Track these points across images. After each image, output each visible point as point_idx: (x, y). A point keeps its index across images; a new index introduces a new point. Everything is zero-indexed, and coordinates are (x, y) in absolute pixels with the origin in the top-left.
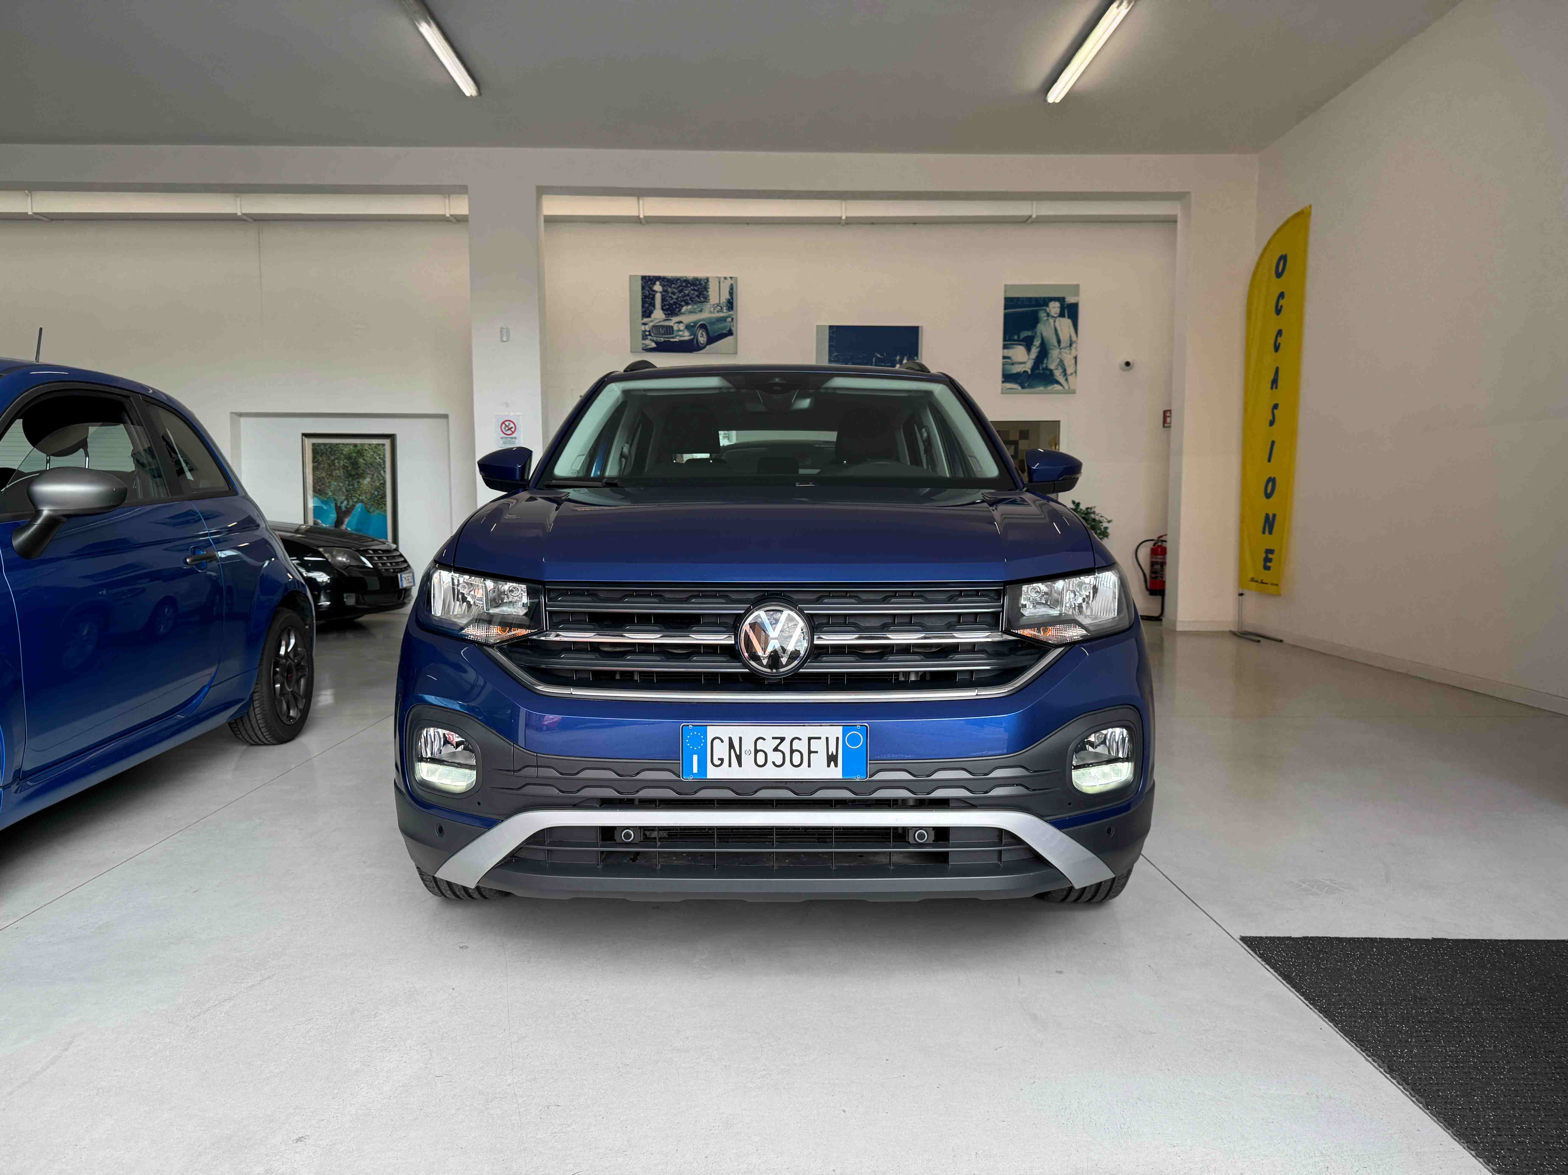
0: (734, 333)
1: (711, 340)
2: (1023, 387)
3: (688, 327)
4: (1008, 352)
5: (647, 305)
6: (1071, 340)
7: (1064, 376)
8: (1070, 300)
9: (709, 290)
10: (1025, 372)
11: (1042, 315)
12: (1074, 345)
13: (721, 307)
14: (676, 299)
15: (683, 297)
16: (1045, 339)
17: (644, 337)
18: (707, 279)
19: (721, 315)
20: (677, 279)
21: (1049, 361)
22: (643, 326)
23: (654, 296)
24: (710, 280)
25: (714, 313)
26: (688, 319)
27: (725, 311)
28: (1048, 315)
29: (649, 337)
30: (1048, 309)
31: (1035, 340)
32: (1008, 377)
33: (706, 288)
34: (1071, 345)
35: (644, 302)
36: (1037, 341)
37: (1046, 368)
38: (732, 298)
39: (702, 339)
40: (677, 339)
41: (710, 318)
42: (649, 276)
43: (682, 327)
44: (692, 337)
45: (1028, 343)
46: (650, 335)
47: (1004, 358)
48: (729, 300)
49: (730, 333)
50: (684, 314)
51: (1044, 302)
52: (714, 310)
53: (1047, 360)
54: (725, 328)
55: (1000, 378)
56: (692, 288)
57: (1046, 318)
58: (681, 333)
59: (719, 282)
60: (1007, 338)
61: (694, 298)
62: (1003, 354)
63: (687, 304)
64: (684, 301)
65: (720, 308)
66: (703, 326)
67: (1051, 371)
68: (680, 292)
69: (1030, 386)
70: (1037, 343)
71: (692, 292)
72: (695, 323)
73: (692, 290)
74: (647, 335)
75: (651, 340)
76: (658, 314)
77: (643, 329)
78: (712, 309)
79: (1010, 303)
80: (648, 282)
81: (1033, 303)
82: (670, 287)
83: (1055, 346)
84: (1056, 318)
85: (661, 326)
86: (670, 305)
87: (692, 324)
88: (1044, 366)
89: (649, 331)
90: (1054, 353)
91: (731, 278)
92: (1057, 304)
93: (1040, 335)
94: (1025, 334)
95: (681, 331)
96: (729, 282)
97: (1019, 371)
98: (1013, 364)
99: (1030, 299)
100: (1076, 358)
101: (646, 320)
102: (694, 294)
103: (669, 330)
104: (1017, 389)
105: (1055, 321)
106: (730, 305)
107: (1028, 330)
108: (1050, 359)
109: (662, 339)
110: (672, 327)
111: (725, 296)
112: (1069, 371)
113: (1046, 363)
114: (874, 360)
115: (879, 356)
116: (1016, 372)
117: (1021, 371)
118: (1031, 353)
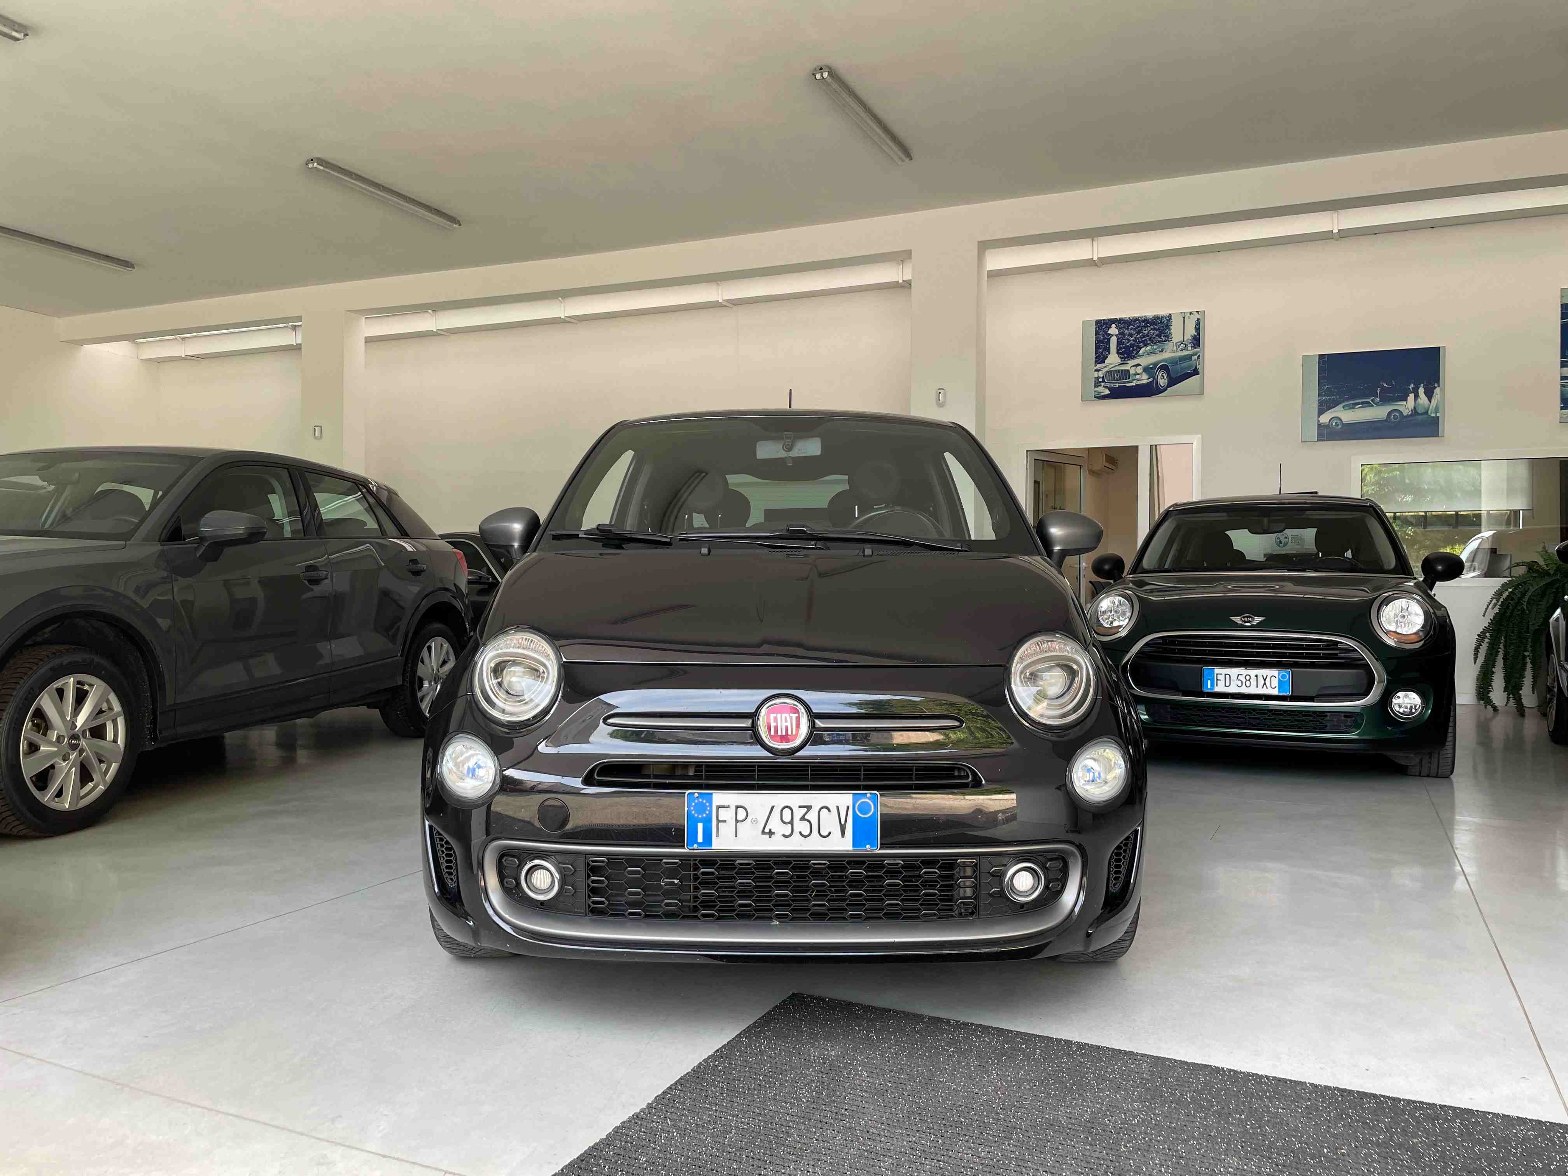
0: (1200, 372)
1: (1173, 382)
3: (1146, 370)
5: (1101, 350)
9: (1171, 327)
13: (1186, 345)
14: (1133, 340)
15: (1142, 338)
17: (1097, 384)
18: (1170, 316)
19: (1186, 353)
20: (1137, 319)
22: (1096, 372)
23: (1109, 340)
24: (1172, 317)
25: (1177, 351)
26: (1145, 361)
27: (1189, 348)
29: (1103, 384)
33: (1168, 326)
35: (1097, 348)
38: (1199, 334)
39: (1162, 381)
40: (1133, 384)
41: (1172, 358)
42: (1104, 320)
43: (1139, 370)
44: (1151, 379)
46: (1103, 381)
48: (1195, 335)
49: (1196, 372)
50: (1142, 356)
52: (1177, 349)
54: (1190, 367)
55: (1557, 405)
56: (1152, 327)
58: (1137, 377)
59: (1184, 318)
61: (1154, 338)
62: (1561, 374)
63: (1146, 345)
64: (1142, 342)
65: (1184, 346)
66: (1164, 368)
68: (1138, 333)
71: (1152, 332)
72: (1155, 364)
73: (1152, 329)
74: (1100, 382)
75: (1104, 387)
76: (1113, 359)
77: (1096, 376)
78: (1175, 348)
80: (1102, 326)
82: (1127, 329)
85: (1116, 370)
86: (1126, 348)
87: (1151, 366)
89: (1103, 378)
91: (1198, 312)
95: (1138, 374)
96: (1196, 316)
101: (1099, 366)
102: (1154, 333)
103: (1126, 374)
106: (1196, 341)
109: (1117, 385)
110: (1128, 371)
111: (1191, 331)
114: (1379, 391)
115: (1385, 385)
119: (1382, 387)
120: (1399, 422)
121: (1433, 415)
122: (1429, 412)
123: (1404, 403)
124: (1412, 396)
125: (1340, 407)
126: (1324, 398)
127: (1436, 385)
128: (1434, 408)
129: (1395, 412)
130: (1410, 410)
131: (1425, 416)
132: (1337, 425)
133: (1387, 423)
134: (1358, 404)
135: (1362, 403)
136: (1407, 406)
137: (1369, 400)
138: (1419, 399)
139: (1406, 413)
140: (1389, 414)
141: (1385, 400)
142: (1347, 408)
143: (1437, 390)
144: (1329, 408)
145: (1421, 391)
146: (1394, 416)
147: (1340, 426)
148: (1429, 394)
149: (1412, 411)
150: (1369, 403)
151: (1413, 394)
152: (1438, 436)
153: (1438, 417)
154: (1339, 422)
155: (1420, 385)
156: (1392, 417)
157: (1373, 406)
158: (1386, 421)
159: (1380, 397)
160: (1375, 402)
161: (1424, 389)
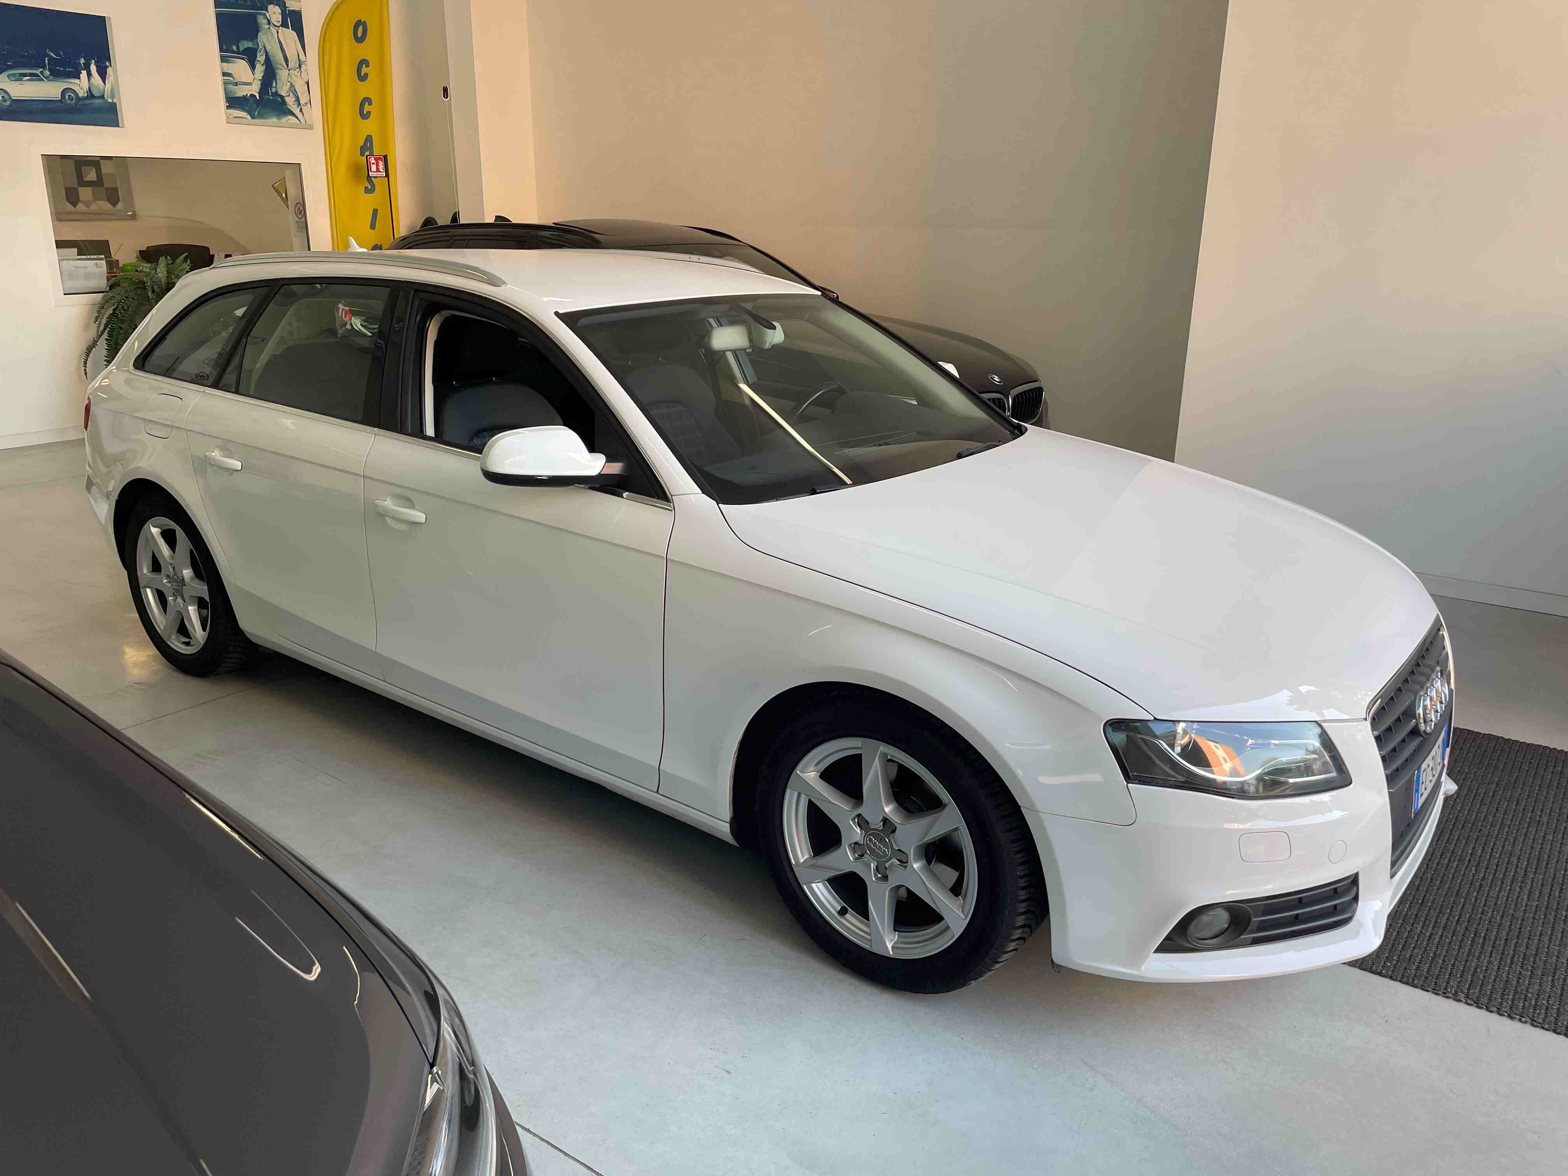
2: (253, 117)
4: (228, 67)
6: (300, 60)
7: (298, 106)
10: (252, 95)
11: (262, 21)
16: (269, 54)
28: (269, 24)
30: (267, 14)
31: (258, 54)
32: (233, 102)
36: (261, 55)
37: (276, 94)
45: (251, 57)
47: (225, 74)
55: (223, 103)
57: (267, 26)
60: (224, 48)
62: (222, 70)
67: (282, 97)
69: (261, 116)
70: (261, 58)
81: (249, 3)
83: (282, 65)
84: (279, 27)
90: (282, 74)
92: (278, 9)
93: (263, 48)
94: (245, 44)
97: (245, 94)
98: (236, 84)
100: (308, 83)
104: (245, 118)
105: (278, 32)
108: (278, 81)
112: (302, 101)
113: (276, 87)
114: (47, 62)
115: (52, 54)
116: (241, 95)
117: (247, 95)
118: (255, 71)
119: (50, 57)
120: (76, 104)
121: (110, 100)
122: (105, 96)
123: (77, 81)
124: (84, 73)
125: (4, 76)
127: (107, 64)
128: (110, 91)
129: (68, 92)
130: (85, 90)
131: (101, 101)
132: (4, 100)
133: (60, 104)
134: (25, 75)
135: (31, 75)
136: (81, 85)
137: (38, 72)
138: (92, 78)
139: (82, 93)
140: (64, 92)
141: (56, 75)
142: (14, 79)
143: (109, 70)
145: (93, 68)
146: (68, 96)
147: (8, 103)
148: (103, 74)
149: (87, 92)
150: (37, 75)
151: (85, 71)
152: (118, 126)
153: (116, 103)
154: (6, 97)
155: (90, 60)
156: (67, 97)
157: (43, 80)
158: (60, 101)
159: (50, 70)
160: (45, 75)
161: (96, 67)
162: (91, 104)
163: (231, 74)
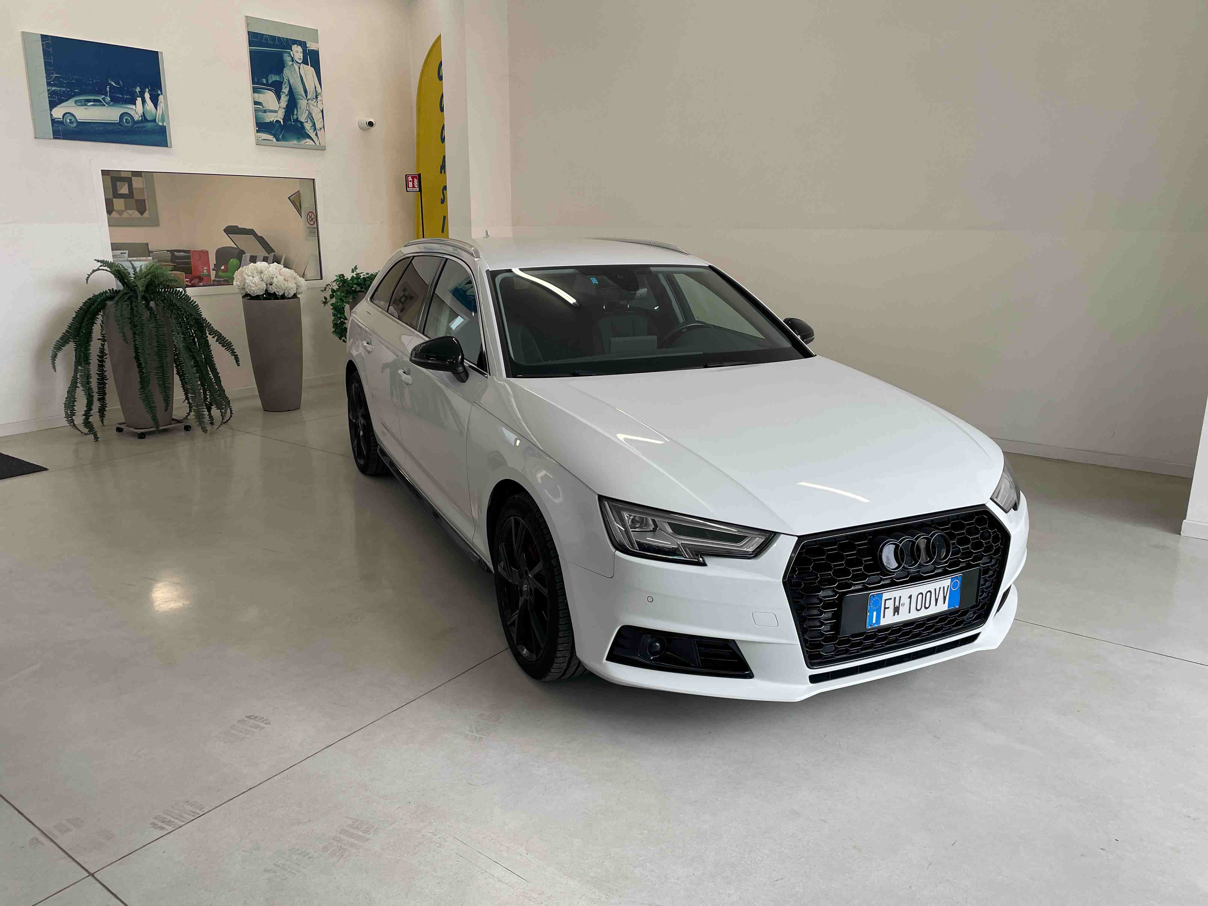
2: (277, 140)
4: (259, 97)
6: (316, 91)
8: (311, 46)
10: (277, 121)
11: (287, 58)
12: (319, 98)
16: (292, 87)
21: (299, 114)
28: (293, 61)
30: (291, 52)
31: (283, 87)
34: (317, 97)
36: (286, 87)
37: (297, 120)
45: (277, 88)
47: (256, 103)
51: (287, 44)
53: (297, 111)
55: (252, 126)
57: (291, 63)
60: (255, 80)
62: (254, 99)
67: (302, 123)
69: (284, 139)
70: (286, 90)
79: (255, 39)
81: (277, 43)
83: (303, 97)
84: (301, 63)
88: (295, 117)
90: (302, 103)
92: (300, 49)
93: (287, 81)
94: (273, 78)
97: (272, 120)
98: (265, 111)
99: (273, 38)
100: (322, 111)
104: (272, 140)
105: (299, 68)
107: (276, 74)
108: (299, 109)
112: (318, 127)
113: (297, 114)
116: (269, 122)
117: (273, 121)
118: (281, 101)
120: (132, 127)
121: (161, 124)
122: (157, 121)
123: (133, 107)
124: (139, 100)
125: (71, 102)
126: (54, 88)
127: (159, 92)
128: (160, 116)
129: (125, 116)
130: (140, 115)
131: (153, 124)
132: (71, 122)
133: (119, 127)
134: (89, 101)
135: (95, 101)
136: (137, 110)
138: (146, 105)
139: (137, 118)
140: (121, 116)
142: (80, 104)
144: (61, 102)
145: (147, 96)
146: (126, 119)
147: (75, 125)
148: (155, 101)
149: (142, 116)
150: (99, 101)
151: (140, 98)
152: (166, 146)
153: (165, 126)
154: (73, 120)
155: (144, 89)
156: (124, 120)
157: (105, 106)
158: (119, 124)
159: (110, 97)
160: (106, 101)
161: (150, 95)
162: (144, 127)
163: (260, 103)
